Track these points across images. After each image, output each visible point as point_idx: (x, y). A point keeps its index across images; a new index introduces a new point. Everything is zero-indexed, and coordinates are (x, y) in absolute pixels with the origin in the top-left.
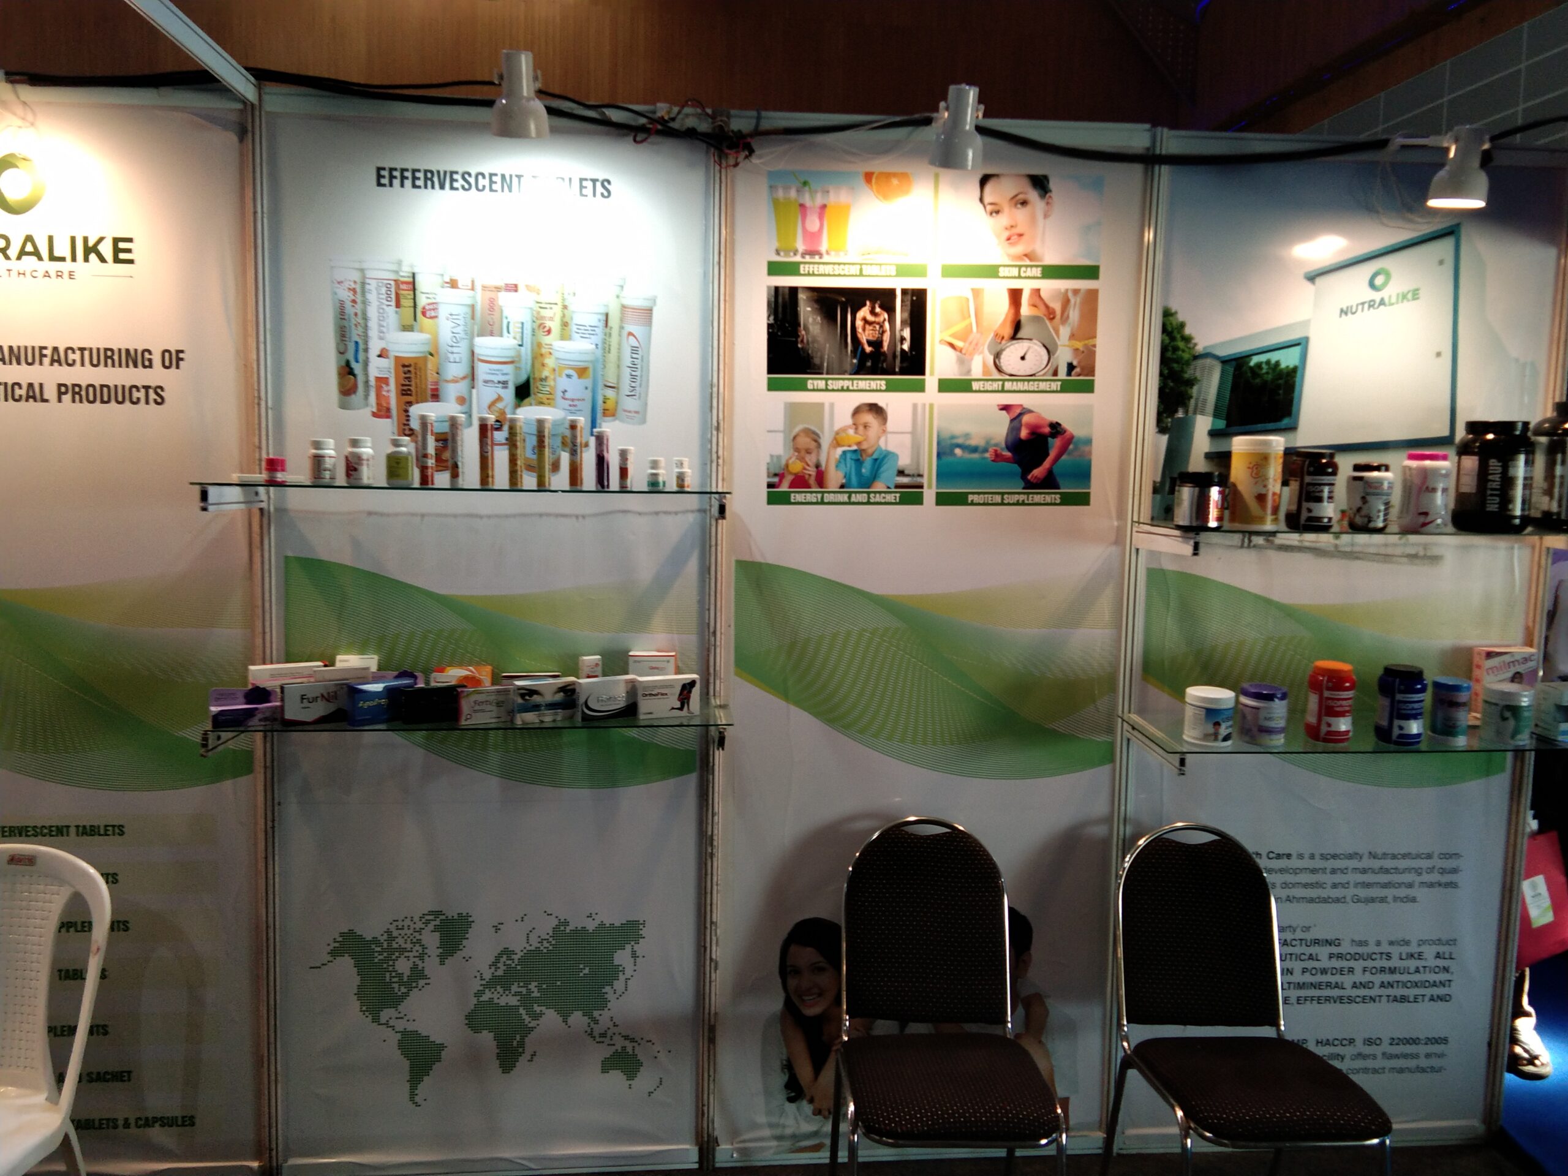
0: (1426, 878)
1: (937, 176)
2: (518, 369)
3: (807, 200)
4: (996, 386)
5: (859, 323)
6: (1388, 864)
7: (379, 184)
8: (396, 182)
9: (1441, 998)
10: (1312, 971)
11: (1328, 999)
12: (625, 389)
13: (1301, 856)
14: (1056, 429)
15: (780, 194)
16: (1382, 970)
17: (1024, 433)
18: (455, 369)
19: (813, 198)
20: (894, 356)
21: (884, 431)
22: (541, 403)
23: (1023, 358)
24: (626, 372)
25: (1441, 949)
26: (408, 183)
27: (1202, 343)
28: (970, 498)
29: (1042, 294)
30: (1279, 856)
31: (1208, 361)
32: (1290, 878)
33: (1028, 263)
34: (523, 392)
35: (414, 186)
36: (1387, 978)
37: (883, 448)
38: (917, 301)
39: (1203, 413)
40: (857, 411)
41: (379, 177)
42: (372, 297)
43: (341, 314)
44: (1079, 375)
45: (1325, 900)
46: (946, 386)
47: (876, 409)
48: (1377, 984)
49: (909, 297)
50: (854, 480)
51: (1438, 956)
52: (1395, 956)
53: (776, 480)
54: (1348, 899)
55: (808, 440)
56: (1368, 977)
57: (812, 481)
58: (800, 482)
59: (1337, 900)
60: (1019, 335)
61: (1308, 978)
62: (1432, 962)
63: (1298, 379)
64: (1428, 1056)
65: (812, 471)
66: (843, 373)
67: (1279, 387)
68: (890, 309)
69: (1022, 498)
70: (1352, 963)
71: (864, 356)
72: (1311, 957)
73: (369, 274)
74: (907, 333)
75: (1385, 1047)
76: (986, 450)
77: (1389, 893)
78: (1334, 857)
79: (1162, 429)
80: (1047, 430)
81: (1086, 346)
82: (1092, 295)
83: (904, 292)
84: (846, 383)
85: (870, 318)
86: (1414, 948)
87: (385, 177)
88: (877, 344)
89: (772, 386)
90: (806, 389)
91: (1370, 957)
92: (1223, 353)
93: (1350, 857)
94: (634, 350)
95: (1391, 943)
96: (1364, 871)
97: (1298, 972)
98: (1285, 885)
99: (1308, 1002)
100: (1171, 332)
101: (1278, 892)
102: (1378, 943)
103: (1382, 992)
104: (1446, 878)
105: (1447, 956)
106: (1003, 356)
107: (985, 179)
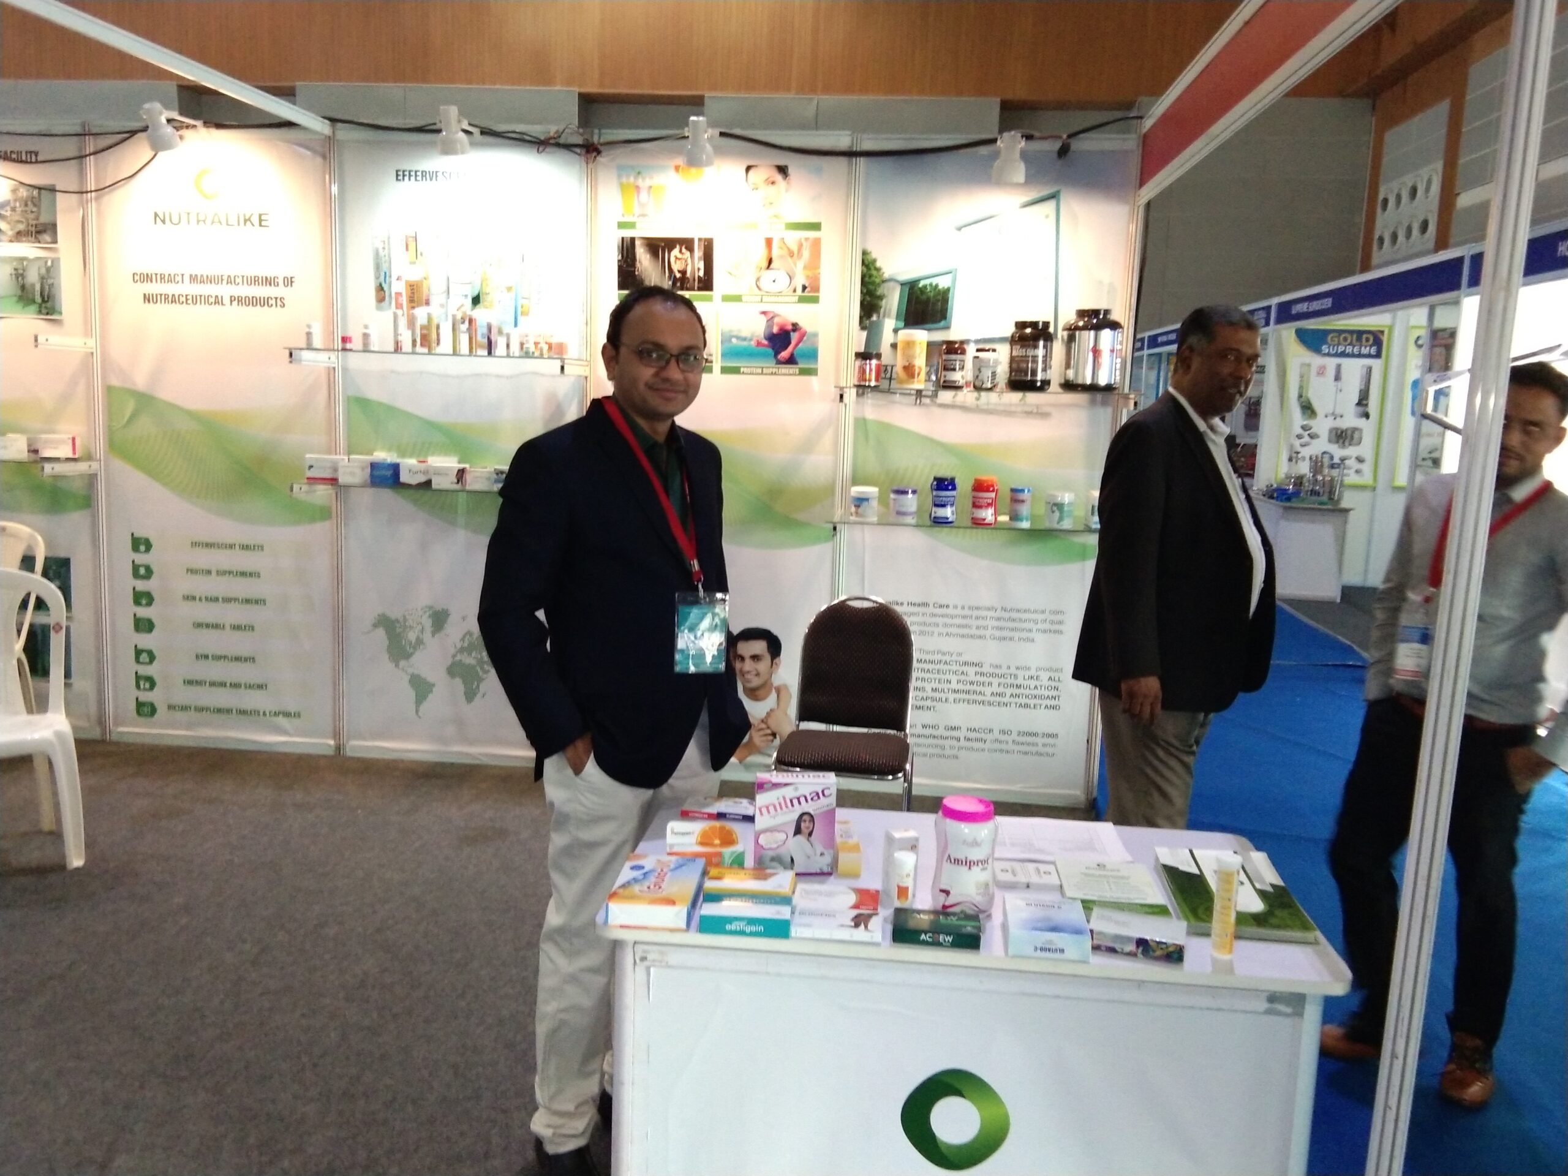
0: (1040, 626)
2: (473, 288)
5: (672, 260)
6: (1014, 615)
7: (397, 179)
8: (406, 178)
9: (1053, 707)
10: (965, 683)
11: (974, 702)
12: (533, 300)
13: (956, 607)
14: (795, 327)
15: (624, 180)
16: (1012, 686)
17: (775, 330)
18: (438, 288)
20: (694, 280)
22: (487, 307)
23: (774, 281)
24: (534, 289)
25: (1053, 674)
26: (413, 178)
27: (887, 273)
28: (742, 370)
29: (786, 240)
30: (941, 606)
31: (891, 284)
32: (949, 621)
33: (777, 220)
34: (476, 300)
35: (416, 181)
36: (1015, 691)
38: (708, 245)
39: (889, 317)
41: (397, 175)
42: (393, 246)
43: (377, 256)
44: (809, 292)
45: (972, 637)
46: (726, 299)
48: (1008, 695)
49: (702, 243)
51: (1050, 678)
52: (1020, 677)
54: (988, 637)
56: (1001, 690)
59: (980, 637)
60: (772, 266)
61: (960, 687)
62: (1045, 682)
63: (950, 295)
64: (1044, 745)
67: (938, 301)
68: (690, 249)
70: (991, 679)
71: (675, 280)
72: (963, 673)
73: (392, 232)
75: (1014, 736)
76: (751, 340)
77: (1016, 635)
78: (977, 608)
79: (863, 327)
80: (790, 327)
81: (814, 274)
83: (700, 240)
85: (679, 256)
86: (1033, 672)
87: (400, 175)
88: (683, 272)
91: (1003, 676)
92: (900, 279)
93: (989, 609)
95: (1017, 668)
96: (999, 619)
97: (954, 682)
98: (945, 625)
99: (961, 703)
100: (868, 266)
101: (941, 629)
102: (1009, 667)
103: (1011, 700)
104: (1056, 627)
105: (1057, 679)
106: (761, 280)
107: (748, 168)
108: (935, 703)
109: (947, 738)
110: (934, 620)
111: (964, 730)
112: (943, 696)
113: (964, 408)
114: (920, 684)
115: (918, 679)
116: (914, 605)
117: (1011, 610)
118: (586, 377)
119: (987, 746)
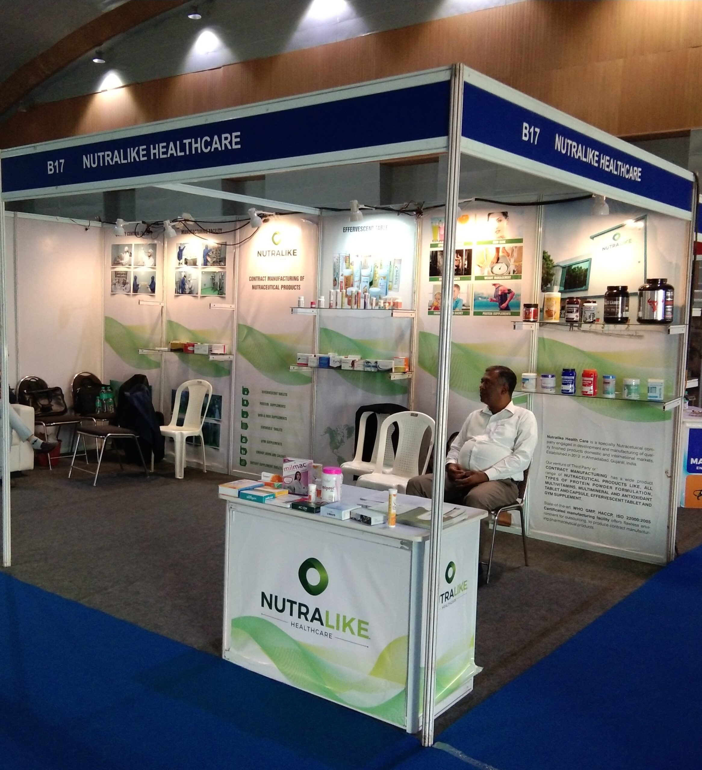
0: (639, 456)
1: (475, 215)
2: (370, 278)
3: (441, 225)
4: (492, 278)
6: (625, 449)
7: (344, 232)
8: (347, 231)
9: (647, 505)
10: (597, 486)
11: (602, 497)
12: (394, 282)
13: (592, 442)
14: (510, 291)
15: (434, 224)
16: (623, 490)
17: (500, 293)
18: (357, 279)
20: (463, 270)
21: (460, 293)
22: (375, 287)
23: (500, 269)
24: (395, 278)
25: (647, 485)
26: (349, 231)
27: (555, 262)
28: (483, 313)
29: (506, 248)
30: (584, 441)
31: (558, 268)
32: (588, 450)
33: (502, 239)
34: (371, 284)
35: (351, 231)
36: (625, 493)
37: (459, 297)
38: (469, 253)
39: (557, 284)
41: (344, 230)
42: (341, 261)
43: (334, 265)
44: (517, 274)
45: (601, 460)
46: (477, 278)
47: (458, 286)
48: (621, 495)
49: (467, 252)
51: (646, 488)
52: (628, 485)
53: (430, 308)
54: (610, 460)
55: (439, 296)
56: (617, 491)
57: (440, 308)
58: (437, 308)
59: (605, 460)
60: (499, 262)
61: (594, 487)
62: (643, 490)
63: (588, 273)
64: (642, 526)
65: (440, 305)
67: (582, 276)
68: (462, 256)
69: (499, 313)
70: (611, 485)
72: (596, 480)
73: (341, 255)
74: (466, 263)
75: (625, 519)
76: (488, 298)
77: (626, 460)
78: (604, 444)
80: (507, 291)
81: (519, 264)
82: (521, 248)
83: (466, 250)
85: (456, 259)
86: (635, 483)
87: (345, 230)
88: (458, 266)
89: (431, 280)
90: (439, 280)
91: (618, 483)
92: (562, 265)
93: (610, 445)
94: (397, 271)
95: (626, 480)
96: (616, 451)
97: (591, 484)
98: (586, 452)
99: (595, 497)
100: (546, 259)
101: (584, 454)
102: (621, 479)
103: (623, 498)
104: (649, 458)
105: (649, 488)
106: (494, 269)
107: (489, 214)
108: (580, 496)
109: (587, 516)
111: (597, 512)
112: (586, 492)
113: (596, 333)
114: (572, 484)
115: (571, 481)
116: (569, 439)
117: (623, 446)
118: (413, 318)
119: (609, 523)
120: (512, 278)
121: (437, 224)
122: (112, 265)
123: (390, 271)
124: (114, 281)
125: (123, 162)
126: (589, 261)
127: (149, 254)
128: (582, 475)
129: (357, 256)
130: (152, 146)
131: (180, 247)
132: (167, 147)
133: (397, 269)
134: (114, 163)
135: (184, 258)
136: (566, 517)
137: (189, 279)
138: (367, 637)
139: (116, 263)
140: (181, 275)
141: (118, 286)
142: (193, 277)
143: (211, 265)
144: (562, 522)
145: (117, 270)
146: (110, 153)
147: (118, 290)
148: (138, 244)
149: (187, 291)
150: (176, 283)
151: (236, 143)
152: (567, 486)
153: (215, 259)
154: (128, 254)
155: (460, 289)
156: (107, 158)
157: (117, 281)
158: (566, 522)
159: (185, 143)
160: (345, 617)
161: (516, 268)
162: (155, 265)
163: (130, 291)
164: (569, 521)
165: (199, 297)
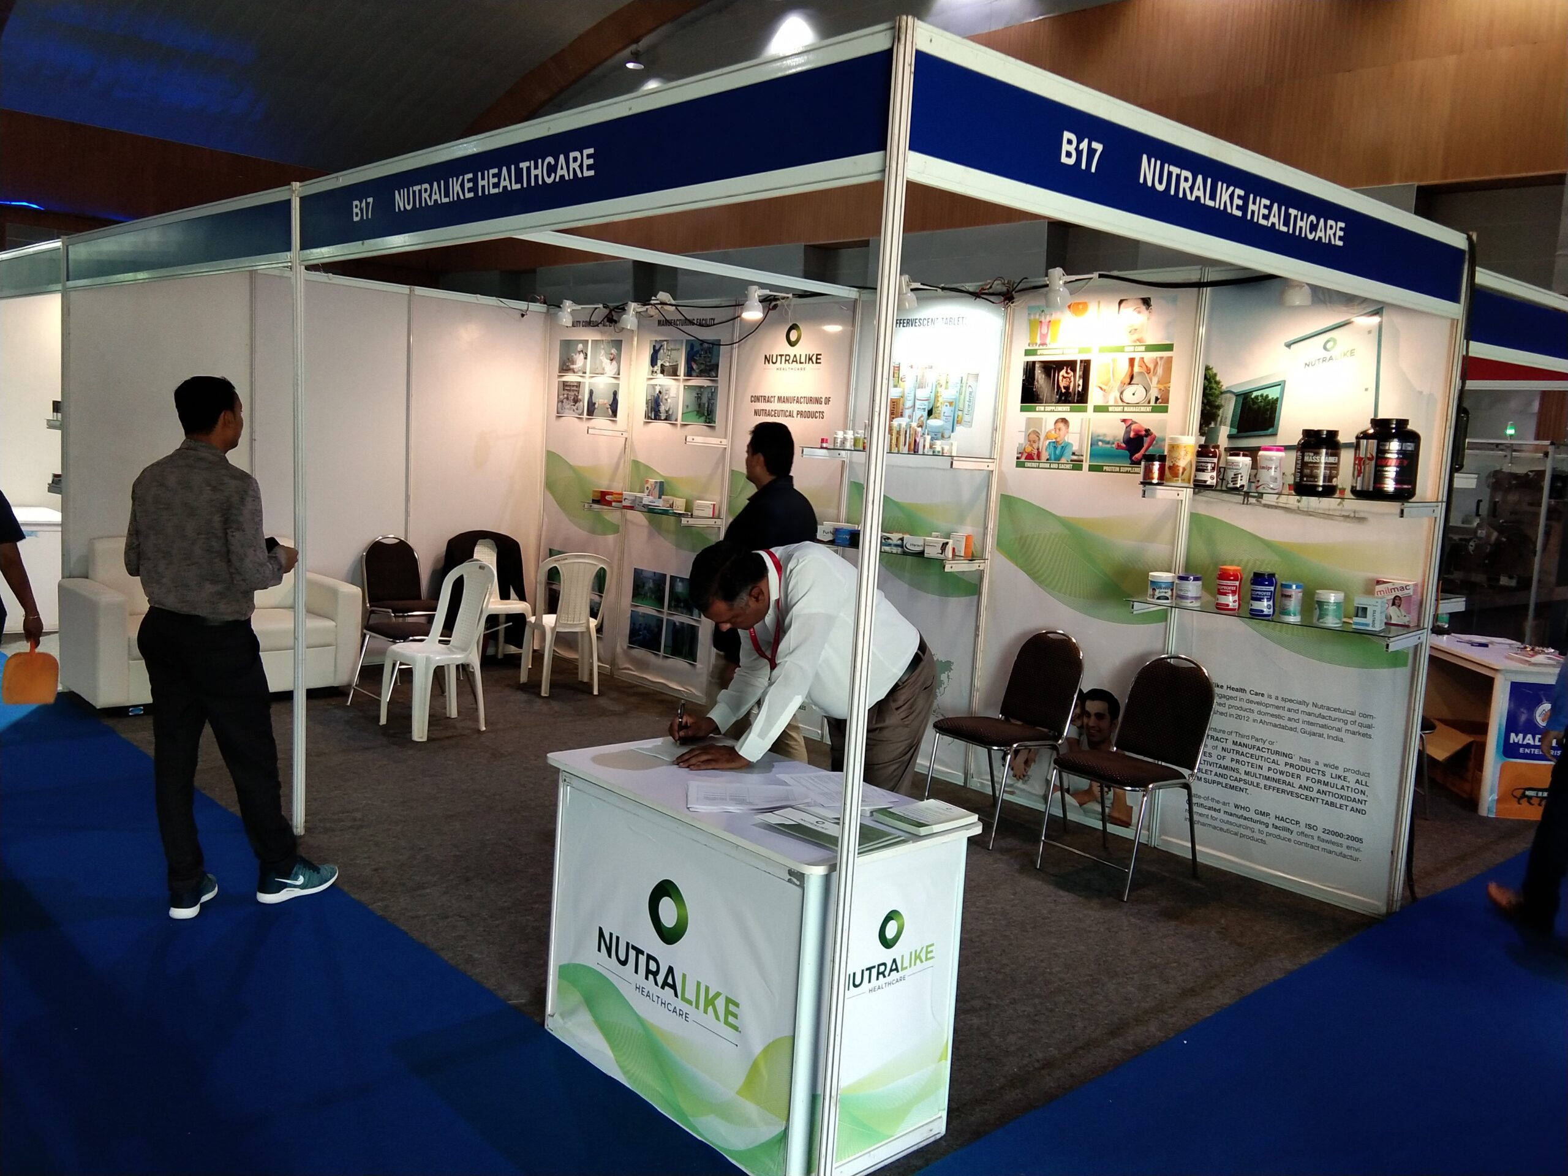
0: (1350, 727)
1: (1099, 302)
2: (929, 403)
3: (1043, 319)
4: (1120, 409)
5: (1060, 378)
6: (1325, 712)
9: (1358, 811)
10: (1275, 771)
11: (1283, 791)
12: (966, 412)
13: (1270, 697)
14: (1148, 432)
15: (1032, 317)
16: (1319, 781)
17: (1132, 434)
18: (909, 404)
19: (1045, 318)
20: (1075, 394)
21: (1068, 432)
22: (936, 418)
23: (1134, 394)
24: (967, 403)
25: (1360, 778)
26: (901, 325)
27: (1225, 386)
28: (1105, 468)
29: (1145, 360)
30: (1257, 694)
31: (1228, 395)
32: (1263, 709)
33: (1138, 344)
34: (930, 413)
35: (903, 326)
36: (1323, 788)
37: (1067, 441)
38: (1086, 365)
39: (1225, 425)
40: (1056, 422)
44: (1160, 403)
45: (1283, 727)
46: (1098, 409)
47: (1064, 421)
48: (1315, 790)
49: (1083, 364)
50: (1053, 457)
51: (1358, 781)
52: (1328, 775)
53: (1020, 455)
54: (1298, 730)
55: (1034, 436)
56: (1309, 784)
57: (1035, 457)
58: (1030, 457)
59: (1291, 729)
60: (1133, 382)
61: (1271, 774)
62: (1353, 785)
63: (1278, 405)
64: (1349, 848)
65: (1035, 452)
66: (1052, 403)
67: (1267, 410)
68: (1074, 370)
69: (1130, 469)
70: (1299, 772)
71: (1061, 394)
72: (1274, 762)
74: (1081, 382)
75: (1319, 833)
76: (1113, 443)
77: (1326, 732)
78: (1291, 701)
79: (1202, 434)
80: (1144, 433)
81: (1165, 387)
82: (1170, 359)
83: (1081, 361)
84: (1053, 408)
85: (1066, 375)
86: (1340, 772)
88: (1067, 388)
89: (1022, 410)
90: (1035, 411)
91: (1311, 770)
92: (1236, 391)
93: (1300, 703)
94: (971, 393)
95: (1325, 765)
96: (1310, 714)
97: (1265, 769)
98: (1260, 713)
99: (1271, 790)
100: (1210, 380)
101: (1255, 716)
102: (1317, 763)
103: (1318, 795)
104: (1363, 730)
105: (1364, 783)
106: (1124, 394)
107: (1121, 302)
108: (1247, 786)
109: (1256, 822)
110: (1249, 706)
111: (1272, 816)
112: (1255, 780)
113: (1287, 509)
114: (1234, 765)
115: (1232, 760)
116: (1233, 689)
117: (1322, 707)
118: (992, 471)
119: (1294, 837)
120: (1154, 410)
121: (1037, 317)
122: (560, 372)
123: (960, 394)
124: (561, 397)
125: (445, 200)
126: (1281, 384)
127: (612, 357)
128: (1251, 751)
129: (912, 367)
130: (480, 174)
131: (654, 346)
132: (498, 175)
133: (970, 389)
134: (432, 203)
135: (659, 363)
136: (1222, 821)
137: (666, 397)
138: (736, 1028)
139: (565, 368)
140: (654, 389)
141: (568, 405)
142: (673, 393)
143: (697, 376)
144: (1215, 828)
145: (565, 379)
146: (427, 186)
147: (567, 411)
148: (597, 341)
149: (663, 416)
150: (647, 403)
151: (589, 167)
152: (1226, 768)
153: (703, 367)
154: (582, 356)
155: (1068, 426)
156: (425, 195)
157: (566, 396)
158: (1221, 829)
159: (522, 169)
160: (707, 988)
161: (1160, 393)
162: (619, 374)
163: (582, 414)
164: (1225, 827)
165: (679, 425)
